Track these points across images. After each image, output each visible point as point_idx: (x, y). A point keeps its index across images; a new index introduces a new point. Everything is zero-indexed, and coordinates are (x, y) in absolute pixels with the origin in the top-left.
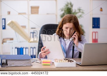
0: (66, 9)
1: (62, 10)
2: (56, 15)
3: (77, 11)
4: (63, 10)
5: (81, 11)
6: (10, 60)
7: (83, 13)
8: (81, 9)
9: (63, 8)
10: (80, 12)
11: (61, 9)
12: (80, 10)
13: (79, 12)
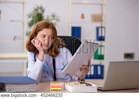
0: (35, 15)
1: (30, 17)
2: (23, 23)
3: (51, 18)
4: (32, 16)
5: (56, 18)
6: (9, 84)
7: (58, 20)
8: (56, 15)
9: (31, 14)
10: (54, 19)
11: (29, 15)
12: (54, 16)
13: (52, 20)
